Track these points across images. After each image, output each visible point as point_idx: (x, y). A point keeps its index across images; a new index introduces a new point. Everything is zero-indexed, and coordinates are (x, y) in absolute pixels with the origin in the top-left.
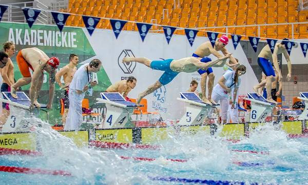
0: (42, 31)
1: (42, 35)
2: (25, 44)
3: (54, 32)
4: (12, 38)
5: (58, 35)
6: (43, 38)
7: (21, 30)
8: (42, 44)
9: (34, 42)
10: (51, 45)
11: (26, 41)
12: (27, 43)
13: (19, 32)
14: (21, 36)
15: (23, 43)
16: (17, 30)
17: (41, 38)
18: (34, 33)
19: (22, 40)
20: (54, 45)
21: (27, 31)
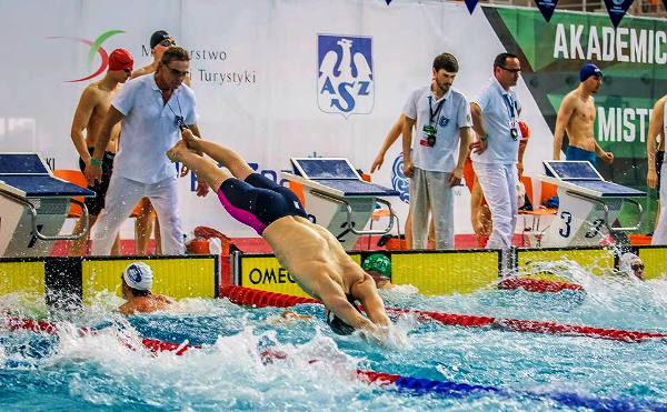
0: (625, 31)
1: (626, 38)
2: (589, 58)
3: (651, 32)
4: (561, 44)
5: (661, 38)
6: (629, 44)
7: (581, 27)
8: (625, 59)
9: (608, 53)
10: (644, 61)
11: (591, 50)
12: (594, 55)
13: (576, 33)
14: (581, 40)
15: (586, 55)
16: (573, 27)
17: (625, 45)
18: (609, 35)
19: (583, 48)
20: (651, 61)
21: (593, 29)
